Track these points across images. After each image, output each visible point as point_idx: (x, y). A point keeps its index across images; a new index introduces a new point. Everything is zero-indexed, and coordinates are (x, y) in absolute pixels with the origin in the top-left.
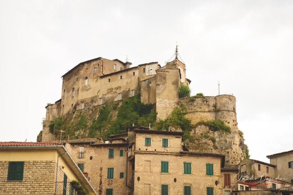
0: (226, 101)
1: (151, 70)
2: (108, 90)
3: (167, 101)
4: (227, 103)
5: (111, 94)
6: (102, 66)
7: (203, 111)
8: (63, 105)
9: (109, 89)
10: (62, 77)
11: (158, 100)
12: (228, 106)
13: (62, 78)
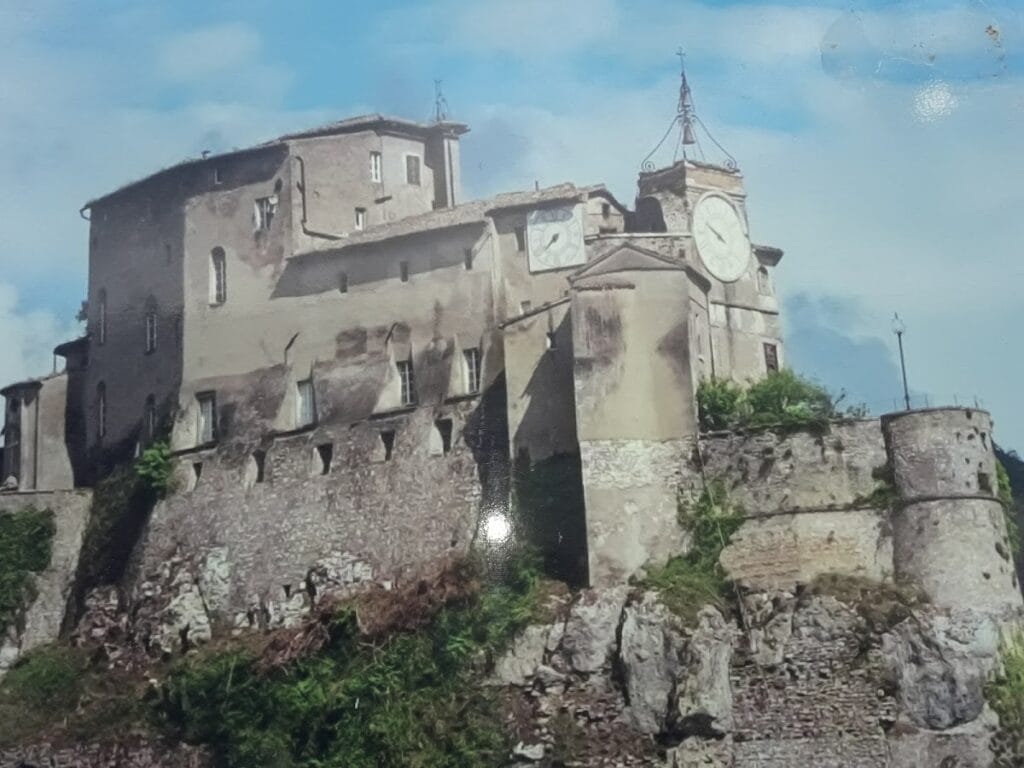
0: (937, 444)
1: (555, 238)
2: (339, 340)
3: (639, 452)
4: (939, 456)
5: (359, 363)
6: (302, 189)
7: (828, 502)
8: (102, 386)
9: (345, 334)
10: (87, 207)
11: (590, 454)
12: (949, 473)
13: (88, 213)
